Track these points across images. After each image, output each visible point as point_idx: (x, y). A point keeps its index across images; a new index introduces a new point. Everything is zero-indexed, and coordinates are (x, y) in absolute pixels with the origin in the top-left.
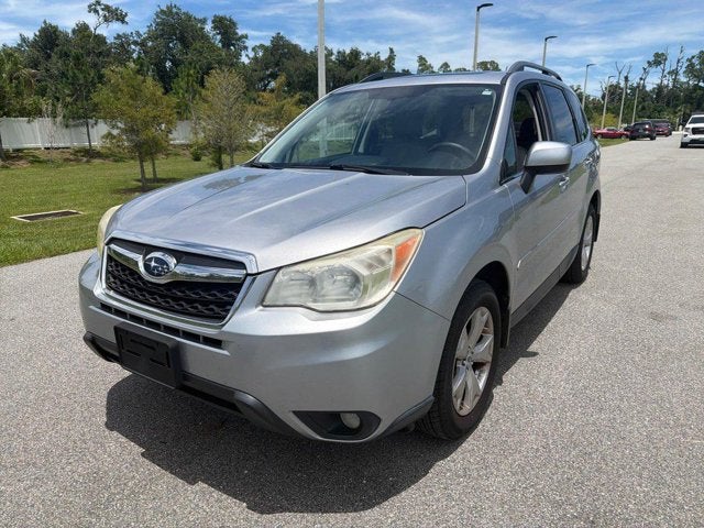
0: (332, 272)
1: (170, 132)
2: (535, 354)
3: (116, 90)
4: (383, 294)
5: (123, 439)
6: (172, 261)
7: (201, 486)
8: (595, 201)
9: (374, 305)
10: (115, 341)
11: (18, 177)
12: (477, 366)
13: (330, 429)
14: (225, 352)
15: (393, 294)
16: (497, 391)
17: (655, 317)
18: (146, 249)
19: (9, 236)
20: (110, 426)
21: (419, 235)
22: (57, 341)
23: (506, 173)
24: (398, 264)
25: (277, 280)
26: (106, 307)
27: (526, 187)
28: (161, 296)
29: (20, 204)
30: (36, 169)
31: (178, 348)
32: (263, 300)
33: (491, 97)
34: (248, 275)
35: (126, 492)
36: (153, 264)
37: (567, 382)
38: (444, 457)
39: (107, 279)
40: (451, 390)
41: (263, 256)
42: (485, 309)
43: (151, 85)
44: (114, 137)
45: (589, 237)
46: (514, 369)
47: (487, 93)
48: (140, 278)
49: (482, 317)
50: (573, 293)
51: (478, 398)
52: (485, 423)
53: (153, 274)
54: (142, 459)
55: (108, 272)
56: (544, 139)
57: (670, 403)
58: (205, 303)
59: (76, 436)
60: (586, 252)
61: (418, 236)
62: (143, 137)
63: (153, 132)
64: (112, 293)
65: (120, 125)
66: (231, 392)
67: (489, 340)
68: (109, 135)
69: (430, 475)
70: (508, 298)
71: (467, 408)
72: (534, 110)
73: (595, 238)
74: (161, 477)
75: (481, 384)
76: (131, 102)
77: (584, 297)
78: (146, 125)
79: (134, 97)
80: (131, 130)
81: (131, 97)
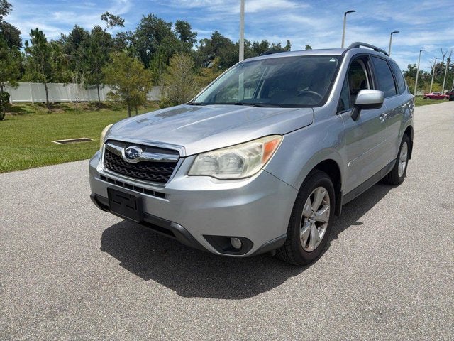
0: (227, 157)
1: (147, 92)
2: (360, 224)
3: (116, 66)
4: (256, 171)
5: (110, 256)
6: (140, 151)
7: (152, 281)
8: (409, 132)
10: (107, 197)
11: (57, 118)
12: (319, 224)
13: (224, 248)
14: (167, 200)
15: (262, 171)
16: (333, 243)
17: (445, 206)
18: (126, 144)
19: (50, 152)
20: (103, 249)
21: (280, 139)
22: (76, 205)
24: (266, 154)
25: (196, 161)
26: (103, 178)
27: (355, 117)
28: (134, 170)
29: (58, 134)
30: (67, 114)
32: (188, 172)
33: (335, 62)
34: (180, 157)
35: (110, 282)
36: (130, 152)
37: (379, 239)
39: (105, 162)
40: (299, 234)
41: (189, 148)
42: (323, 189)
43: (137, 63)
44: (113, 94)
45: (404, 156)
46: (346, 231)
47: (333, 60)
48: (123, 160)
49: (321, 193)
50: (393, 191)
51: (318, 244)
53: (130, 158)
54: (119, 267)
55: (105, 158)
57: (445, 254)
58: (157, 174)
59: (84, 253)
60: (402, 166)
62: (131, 94)
63: (136, 92)
64: (107, 170)
65: (117, 87)
66: (169, 223)
67: (327, 208)
68: (111, 93)
70: (341, 184)
71: (311, 248)
72: (366, 72)
73: (409, 157)
74: (129, 276)
75: (321, 236)
76: (124, 73)
78: (133, 88)
79: (126, 70)
80: (124, 91)
81: (125, 70)
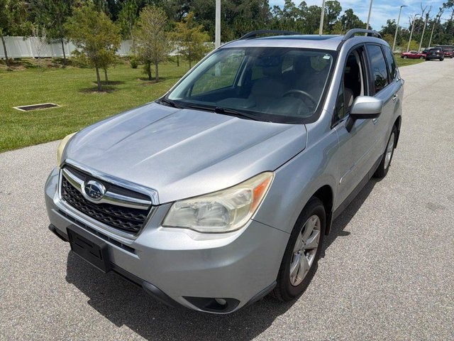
0: (209, 206)
1: (116, 50)
2: (348, 233)
3: (79, 20)
4: (244, 221)
5: (77, 290)
7: (125, 327)
8: (398, 122)
9: (238, 229)
11: (18, 77)
12: (308, 251)
13: (207, 305)
14: (136, 256)
15: (251, 221)
16: (320, 262)
17: (431, 207)
18: (86, 176)
19: (12, 122)
20: (69, 279)
22: (37, 212)
23: (335, 119)
24: (255, 200)
25: (172, 210)
26: (62, 212)
27: (349, 128)
28: (96, 211)
29: (19, 98)
30: (30, 72)
31: (107, 248)
32: (163, 222)
33: (329, 60)
34: (152, 205)
35: (77, 331)
36: (90, 189)
38: (282, 313)
39: (62, 192)
40: (289, 272)
42: (315, 216)
43: (103, 18)
44: (79, 53)
45: (391, 146)
46: (333, 245)
47: (327, 57)
49: (313, 221)
50: (377, 185)
51: (307, 272)
52: (311, 287)
53: (90, 196)
54: (88, 306)
55: (62, 187)
56: (366, 94)
57: (435, 276)
58: (125, 221)
59: (46, 286)
60: (389, 156)
61: (271, 177)
62: (98, 54)
63: (105, 51)
64: (65, 203)
65: (83, 45)
67: (317, 234)
68: (76, 52)
69: (272, 326)
70: (332, 204)
71: (300, 279)
72: (360, 64)
73: (395, 146)
74: (99, 321)
75: (310, 263)
76: (90, 30)
77: (384, 188)
78: (101, 46)
79: (92, 26)
80: (91, 49)
81: (90, 26)
